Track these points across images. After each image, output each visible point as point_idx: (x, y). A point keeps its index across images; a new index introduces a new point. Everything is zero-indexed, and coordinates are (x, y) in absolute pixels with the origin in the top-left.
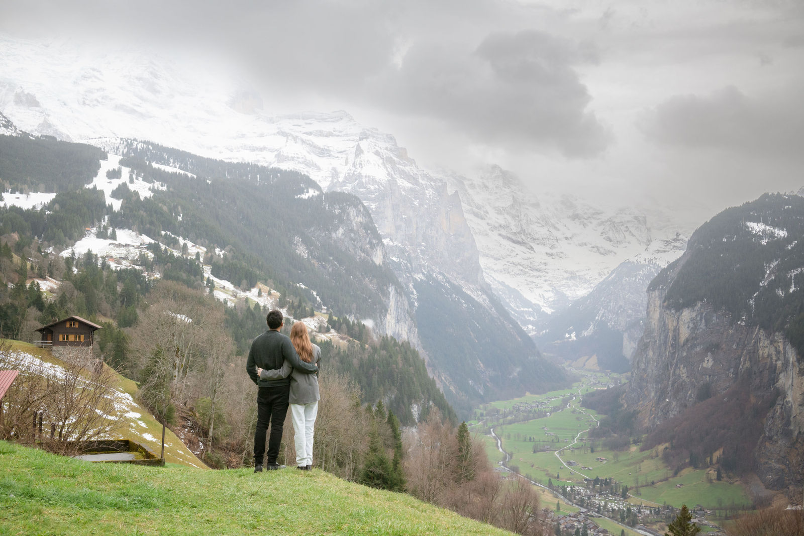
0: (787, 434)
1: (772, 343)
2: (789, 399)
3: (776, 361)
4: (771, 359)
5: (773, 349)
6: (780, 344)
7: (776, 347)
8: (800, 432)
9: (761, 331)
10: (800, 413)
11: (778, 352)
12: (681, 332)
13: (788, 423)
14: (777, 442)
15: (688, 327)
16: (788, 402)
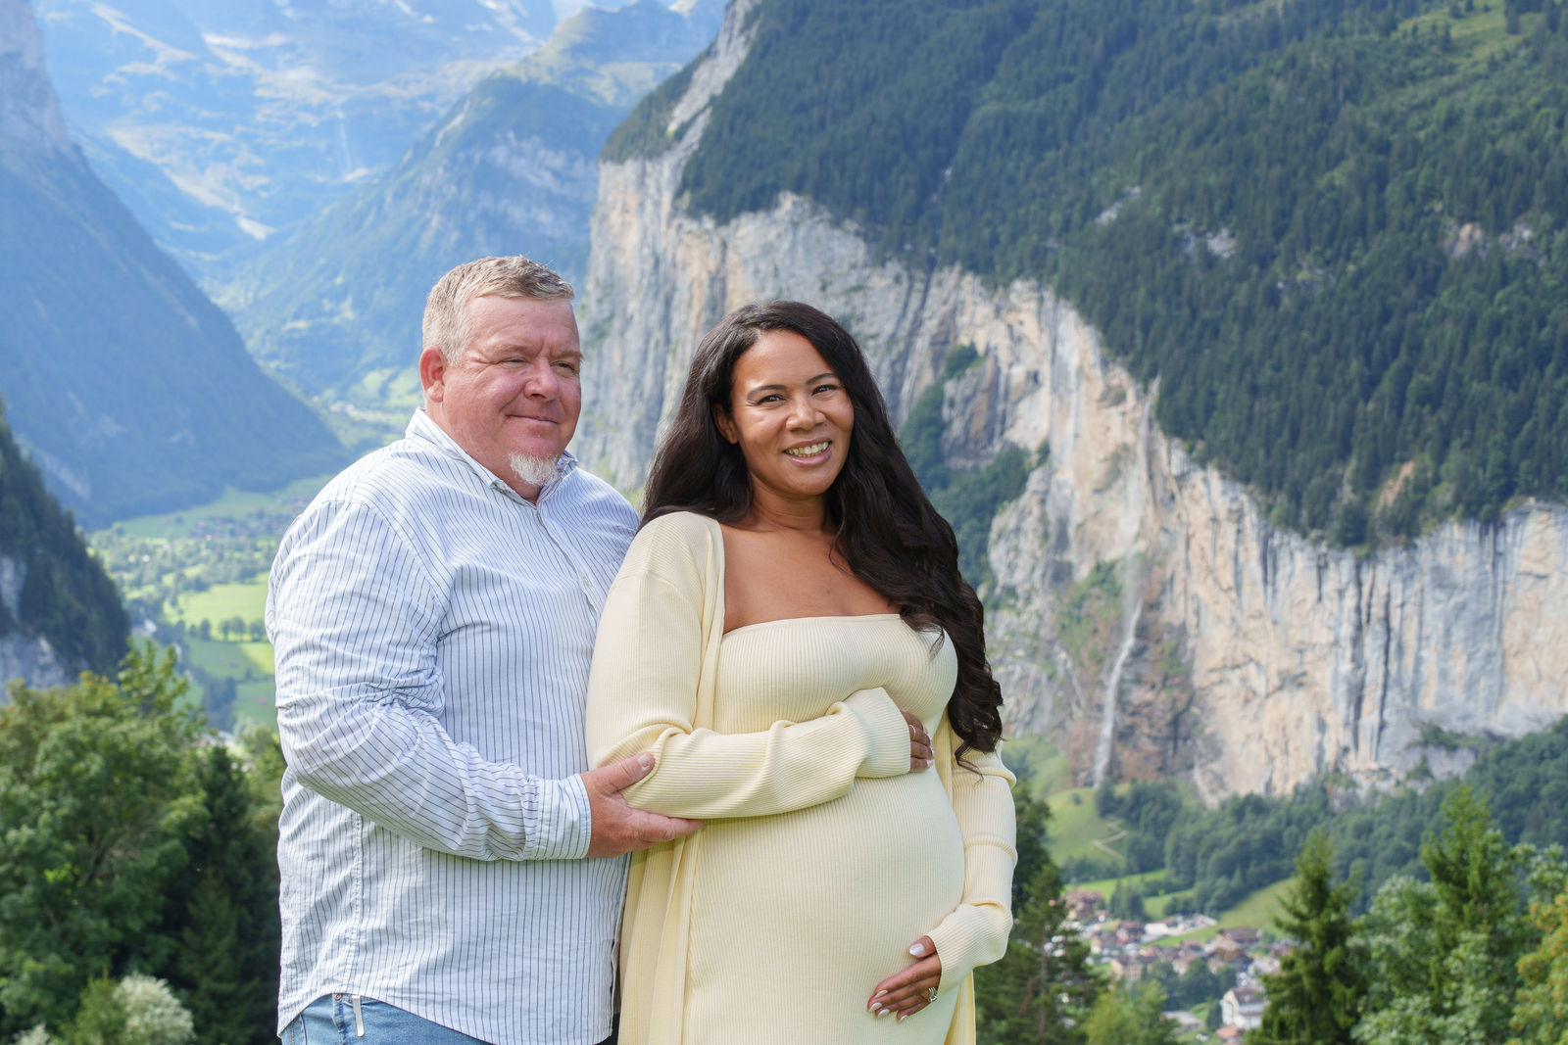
0: (1061, 574)
1: (998, 312)
2: (1066, 475)
3: (1011, 365)
4: (996, 359)
5: (1002, 328)
6: (1023, 317)
7: (1010, 327)
8: (1098, 568)
9: (969, 278)
10: (1096, 514)
11: (1017, 340)
12: (730, 285)
13: (1062, 542)
14: (1028, 600)
15: (757, 272)
16: (1060, 486)
